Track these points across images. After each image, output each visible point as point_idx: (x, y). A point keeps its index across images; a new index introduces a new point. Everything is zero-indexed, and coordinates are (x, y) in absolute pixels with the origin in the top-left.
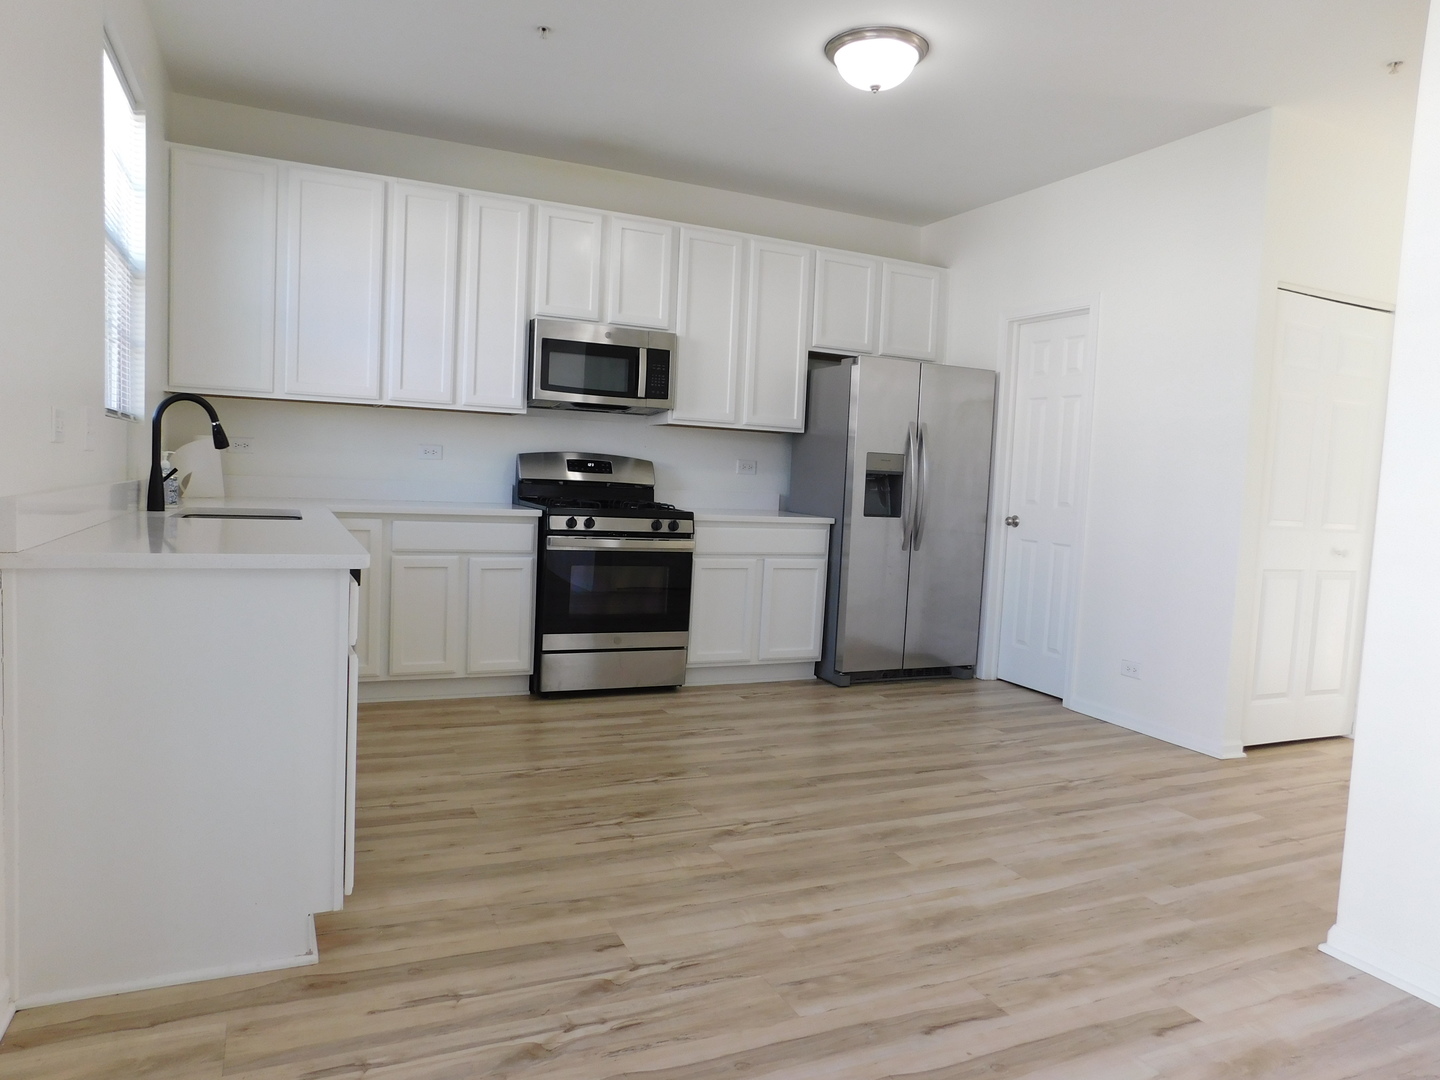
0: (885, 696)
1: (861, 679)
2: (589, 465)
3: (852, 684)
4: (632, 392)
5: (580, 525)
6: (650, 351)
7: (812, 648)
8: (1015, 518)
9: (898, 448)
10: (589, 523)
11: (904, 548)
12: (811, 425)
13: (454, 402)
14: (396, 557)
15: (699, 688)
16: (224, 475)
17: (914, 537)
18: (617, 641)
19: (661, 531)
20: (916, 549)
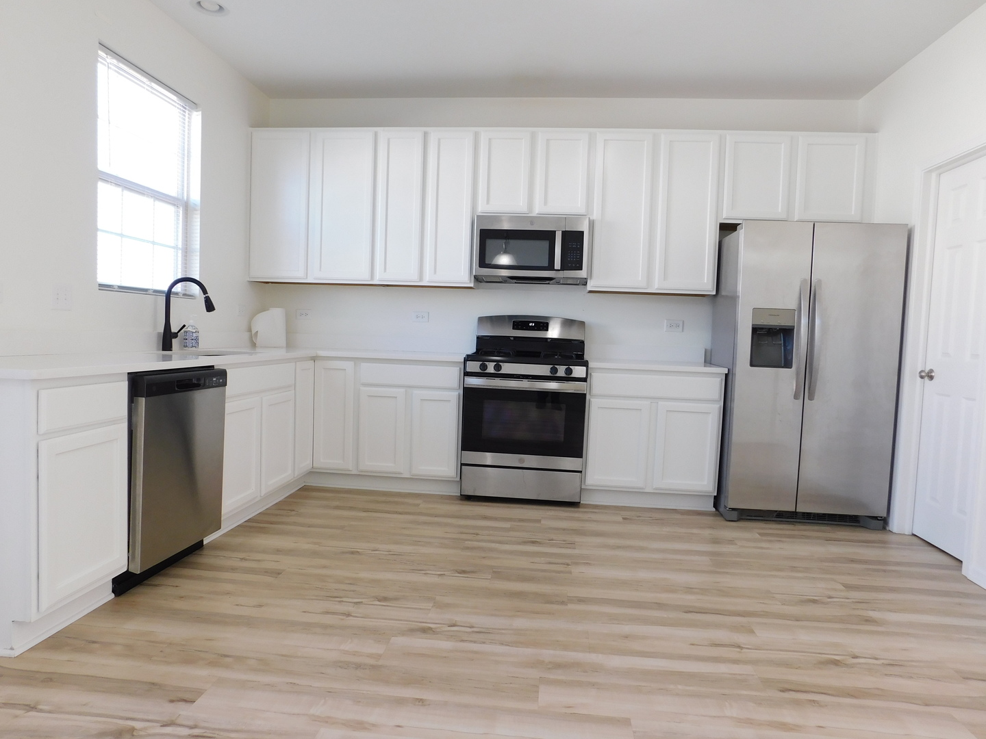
0: (760, 534)
1: (746, 515)
2: (530, 325)
3: (739, 520)
4: (551, 267)
5: (491, 368)
6: (565, 234)
7: (705, 483)
8: (931, 371)
9: (792, 304)
10: (498, 367)
11: (796, 397)
12: (722, 286)
13: (421, 279)
14: (363, 388)
15: (596, 507)
16: (286, 333)
17: (807, 387)
18: (521, 461)
19: (558, 375)
20: (811, 398)
